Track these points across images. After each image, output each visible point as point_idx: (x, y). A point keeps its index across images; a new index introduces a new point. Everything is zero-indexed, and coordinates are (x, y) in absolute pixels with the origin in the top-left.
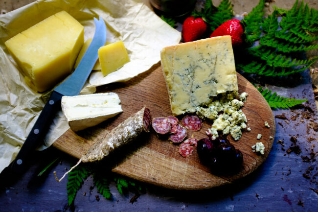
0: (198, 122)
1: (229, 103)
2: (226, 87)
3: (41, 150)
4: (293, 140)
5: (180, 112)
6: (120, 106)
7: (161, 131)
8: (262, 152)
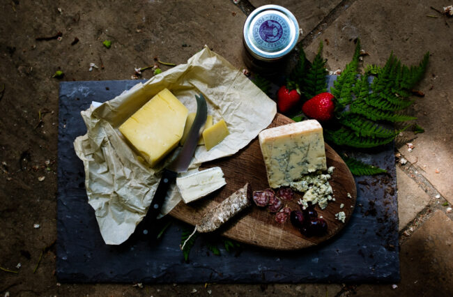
0: (292, 194)
1: (318, 177)
2: (316, 167)
3: (158, 218)
4: (372, 204)
5: (276, 186)
6: (224, 179)
7: (260, 204)
8: (343, 221)
